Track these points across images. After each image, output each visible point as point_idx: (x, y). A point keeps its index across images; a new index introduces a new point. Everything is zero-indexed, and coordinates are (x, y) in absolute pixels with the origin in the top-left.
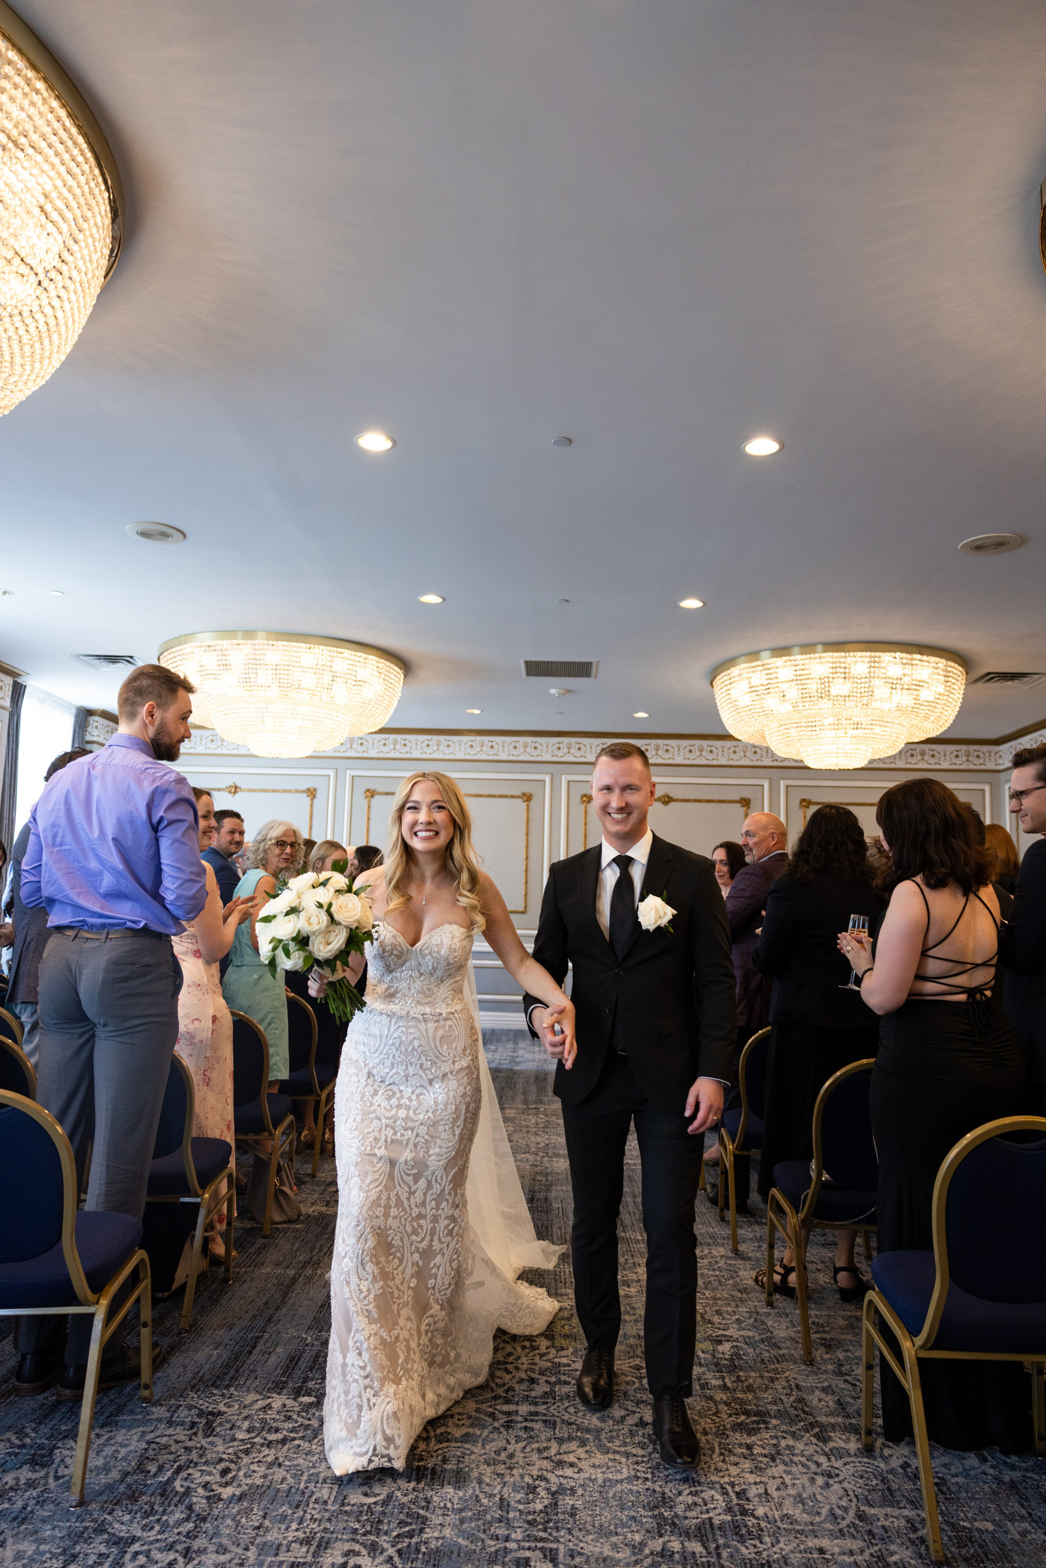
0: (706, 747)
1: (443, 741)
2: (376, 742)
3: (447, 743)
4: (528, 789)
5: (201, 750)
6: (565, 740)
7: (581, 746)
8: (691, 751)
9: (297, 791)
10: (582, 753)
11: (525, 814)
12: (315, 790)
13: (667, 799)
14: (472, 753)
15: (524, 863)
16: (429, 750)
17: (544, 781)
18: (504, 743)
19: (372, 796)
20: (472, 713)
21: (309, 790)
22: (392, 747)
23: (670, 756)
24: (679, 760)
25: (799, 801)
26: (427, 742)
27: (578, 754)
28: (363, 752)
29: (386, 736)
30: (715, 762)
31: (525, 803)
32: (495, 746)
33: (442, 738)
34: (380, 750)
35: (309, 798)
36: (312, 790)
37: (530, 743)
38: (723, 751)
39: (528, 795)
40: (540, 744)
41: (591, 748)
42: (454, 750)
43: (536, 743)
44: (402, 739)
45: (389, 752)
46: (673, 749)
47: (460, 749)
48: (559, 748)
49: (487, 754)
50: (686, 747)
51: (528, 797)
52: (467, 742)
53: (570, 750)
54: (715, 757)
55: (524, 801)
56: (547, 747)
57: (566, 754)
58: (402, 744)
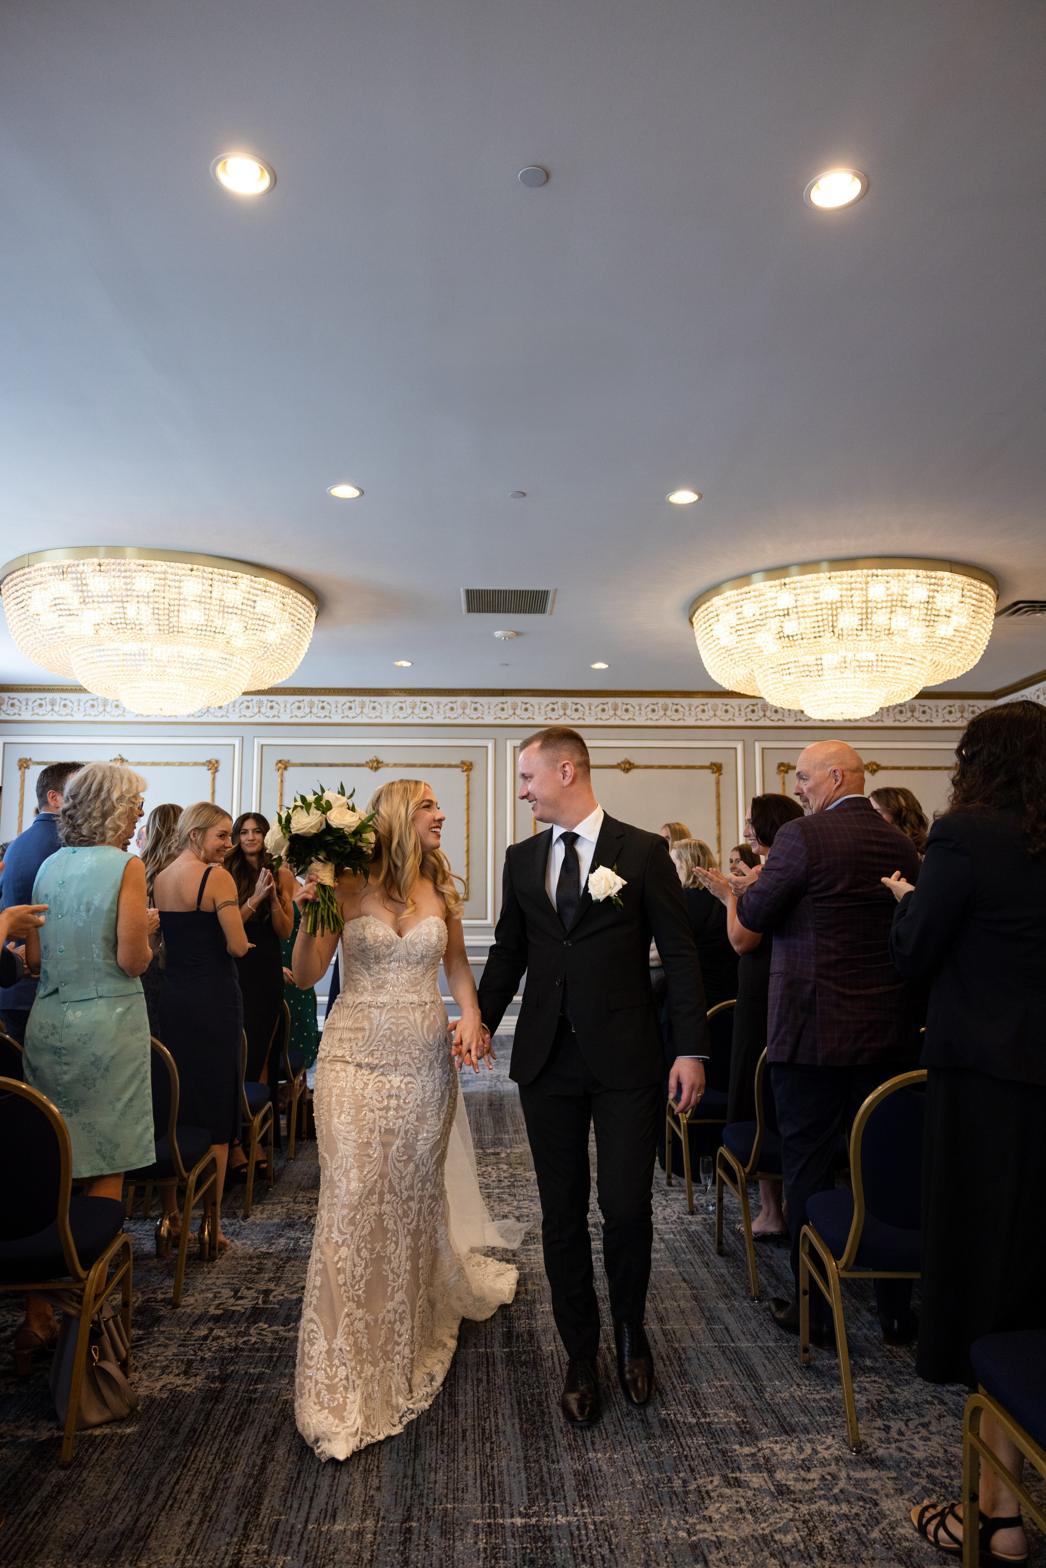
0: (670, 705)
1: (367, 703)
2: (288, 705)
3: (372, 705)
4: (467, 757)
5: (78, 717)
6: (510, 700)
7: (528, 706)
8: (653, 711)
9: (195, 764)
10: (529, 714)
11: (465, 786)
12: (217, 762)
13: (627, 766)
14: (402, 716)
15: (465, 842)
16: (351, 714)
17: (486, 747)
18: (438, 704)
19: (285, 768)
21: (210, 762)
22: (307, 710)
23: (631, 716)
24: (640, 721)
25: (776, 766)
26: (348, 704)
27: (525, 715)
28: (274, 716)
29: (300, 698)
30: (681, 723)
31: (465, 773)
32: (429, 707)
33: (366, 699)
34: (294, 714)
35: (210, 772)
36: (214, 762)
37: (469, 704)
38: (690, 710)
39: (468, 764)
40: (481, 705)
41: (540, 708)
42: (381, 713)
43: (476, 703)
44: (319, 700)
45: (305, 717)
46: (634, 708)
47: (388, 712)
48: (503, 709)
49: (419, 718)
50: (648, 706)
51: (468, 766)
52: (396, 704)
53: (516, 711)
54: (681, 717)
55: (463, 771)
56: (489, 708)
57: (511, 716)
58: (319, 707)
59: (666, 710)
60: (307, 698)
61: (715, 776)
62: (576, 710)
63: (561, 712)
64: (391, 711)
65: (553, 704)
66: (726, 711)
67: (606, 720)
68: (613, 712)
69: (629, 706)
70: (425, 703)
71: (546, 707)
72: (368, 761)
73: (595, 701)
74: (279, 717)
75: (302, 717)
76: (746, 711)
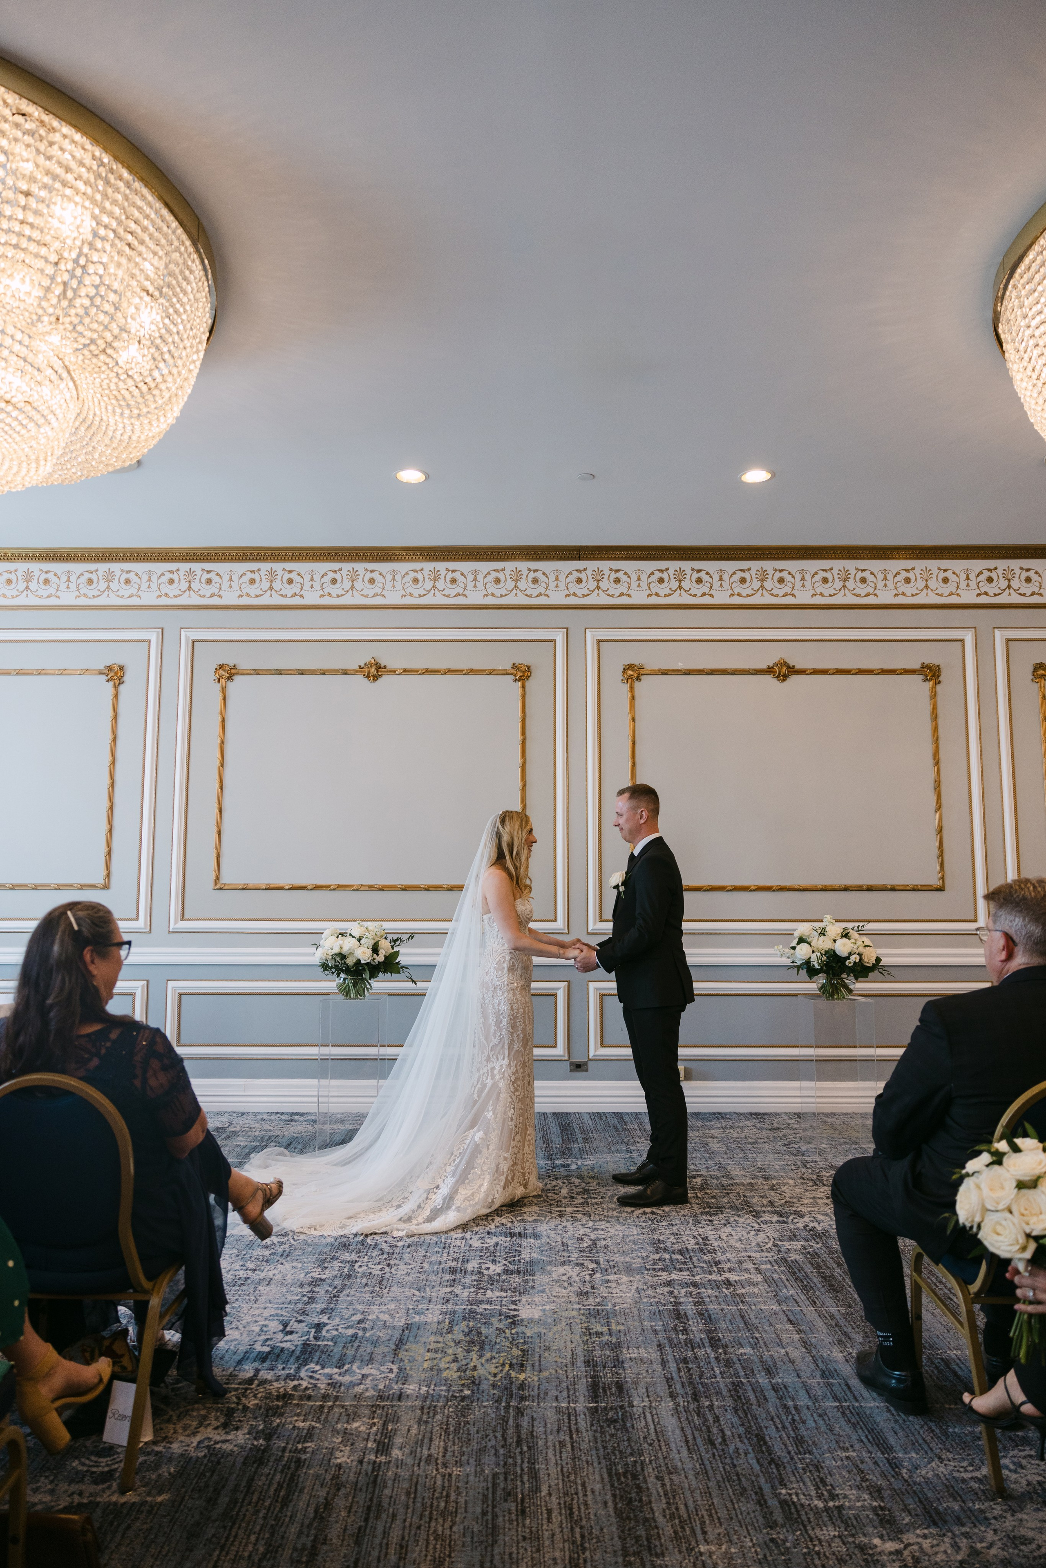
0: (853, 572)
1: (361, 572)
2: (235, 578)
3: (369, 575)
4: (522, 656)
6: (591, 565)
7: (620, 575)
8: (825, 580)
9: (87, 672)
10: (622, 588)
11: (518, 705)
12: (122, 668)
13: (784, 670)
14: (416, 593)
16: (335, 590)
17: (553, 641)
18: (475, 573)
19: (230, 678)
21: (110, 668)
22: (266, 585)
23: (788, 589)
24: (803, 598)
25: (1032, 669)
26: (331, 575)
27: (616, 590)
28: (213, 595)
29: (254, 566)
30: (871, 600)
31: (519, 684)
32: (460, 578)
33: (360, 566)
34: (244, 591)
35: (111, 683)
36: (116, 668)
37: (525, 572)
38: (885, 578)
39: (523, 669)
40: (544, 574)
41: (639, 579)
42: (383, 589)
43: (535, 571)
44: (284, 570)
45: (261, 595)
46: (793, 577)
47: (393, 586)
48: (579, 581)
49: (444, 595)
50: (816, 573)
51: (523, 672)
52: (407, 573)
53: (601, 584)
54: (871, 590)
55: (515, 681)
56: (557, 579)
57: (593, 591)
58: (285, 580)
59: (845, 580)
60: (265, 566)
61: (927, 686)
62: (699, 581)
63: (675, 584)
64: (398, 585)
65: (661, 571)
66: (945, 580)
67: (748, 596)
68: (759, 583)
69: (784, 575)
70: (453, 571)
71: (649, 576)
72: (362, 665)
73: (730, 566)
74: (220, 596)
75: (257, 596)
76: (979, 579)
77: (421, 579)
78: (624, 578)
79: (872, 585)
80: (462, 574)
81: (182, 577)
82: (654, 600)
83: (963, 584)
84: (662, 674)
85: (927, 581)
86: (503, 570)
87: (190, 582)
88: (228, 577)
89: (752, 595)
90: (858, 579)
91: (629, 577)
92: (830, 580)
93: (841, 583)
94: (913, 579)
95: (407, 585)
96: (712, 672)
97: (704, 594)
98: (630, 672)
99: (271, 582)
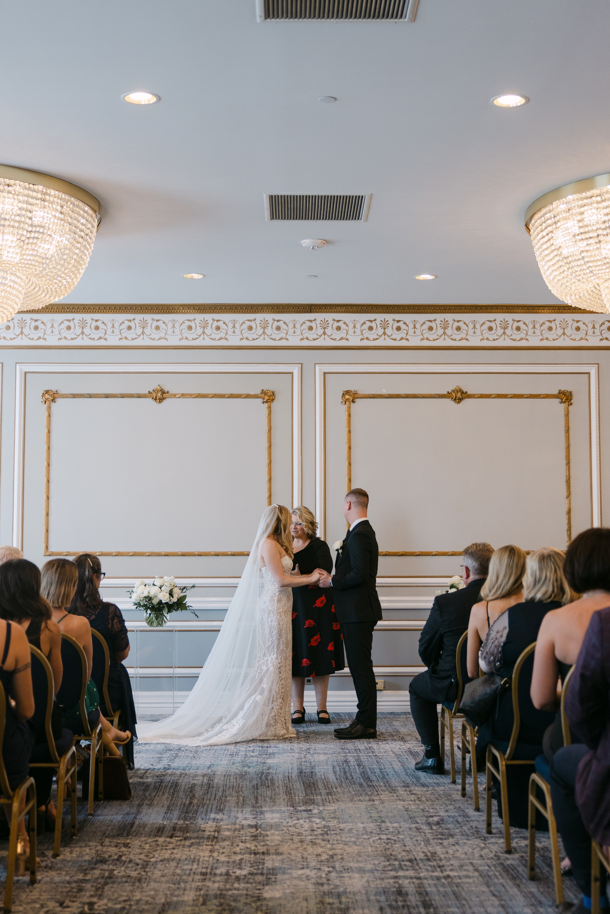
0: (511, 322)
1: (150, 321)
2: (56, 325)
3: (155, 324)
4: (269, 385)
6: (319, 317)
7: (341, 324)
8: (490, 329)
10: (342, 334)
11: (266, 420)
13: (459, 395)
14: (190, 337)
15: (266, 486)
16: (130, 334)
17: (292, 373)
19: (53, 400)
20: (192, 279)
22: (79, 331)
23: (463, 335)
24: (474, 341)
26: (127, 323)
27: (338, 335)
28: (39, 338)
29: (70, 316)
30: (524, 344)
31: (266, 405)
32: (223, 326)
33: (148, 317)
34: (63, 336)
37: (271, 322)
38: (534, 327)
39: (269, 394)
40: (285, 323)
41: (355, 327)
42: (166, 334)
43: (278, 321)
44: (92, 319)
45: (75, 338)
46: (467, 326)
47: (174, 332)
48: (311, 328)
49: (211, 339)
50: (484, 323)
51: (269, 397)
52: (183, 322)
53: (326, 330)
54: (524, 336)
55: (263, 403)
56: (294, 327)
57: (321, 336)
58: (93, 327)
59: (505, 328)
60: (78, 317)
61: (563, 406)
62: (399, 329)
63: (381, 331)
64: (177, 331)
65: (371, 321)
66: (578, 329)
67: (434, 340)
68: (442, 331)
69: (461, 324)
70: (218, 321)
71: (362, 325)
72: (151, 391)
73: (421, 318)
74: (45, 339)
75: (72, 339)
76: (602, 328)
77: (194, 327)
78: (343, 326)
79: (525, 332)
80: (224, 323)
81: (16, 325)
82: (365, 343)
83: (590, 332)
84: (371, 398)
85: (564, 329)
86: (255, 320)
87: (22, 328)
88: (50, 325)
89: (437, 339)
90: (514, 327)
91: (347, 325)
92: (494, 328)
93: (502, 331)
94: (554, 328)
95: (184, 331)
96: (407, 396)
97: (402, 339)
98: (347, 397)
99: (83, 328)
